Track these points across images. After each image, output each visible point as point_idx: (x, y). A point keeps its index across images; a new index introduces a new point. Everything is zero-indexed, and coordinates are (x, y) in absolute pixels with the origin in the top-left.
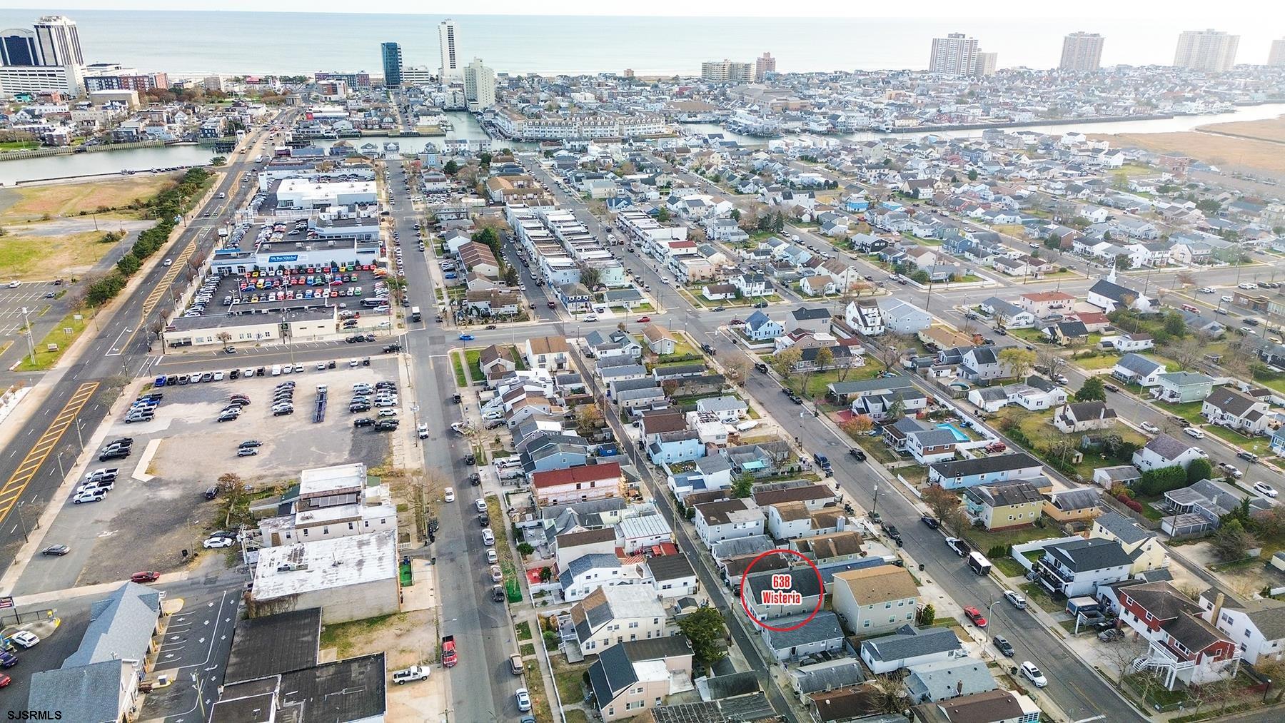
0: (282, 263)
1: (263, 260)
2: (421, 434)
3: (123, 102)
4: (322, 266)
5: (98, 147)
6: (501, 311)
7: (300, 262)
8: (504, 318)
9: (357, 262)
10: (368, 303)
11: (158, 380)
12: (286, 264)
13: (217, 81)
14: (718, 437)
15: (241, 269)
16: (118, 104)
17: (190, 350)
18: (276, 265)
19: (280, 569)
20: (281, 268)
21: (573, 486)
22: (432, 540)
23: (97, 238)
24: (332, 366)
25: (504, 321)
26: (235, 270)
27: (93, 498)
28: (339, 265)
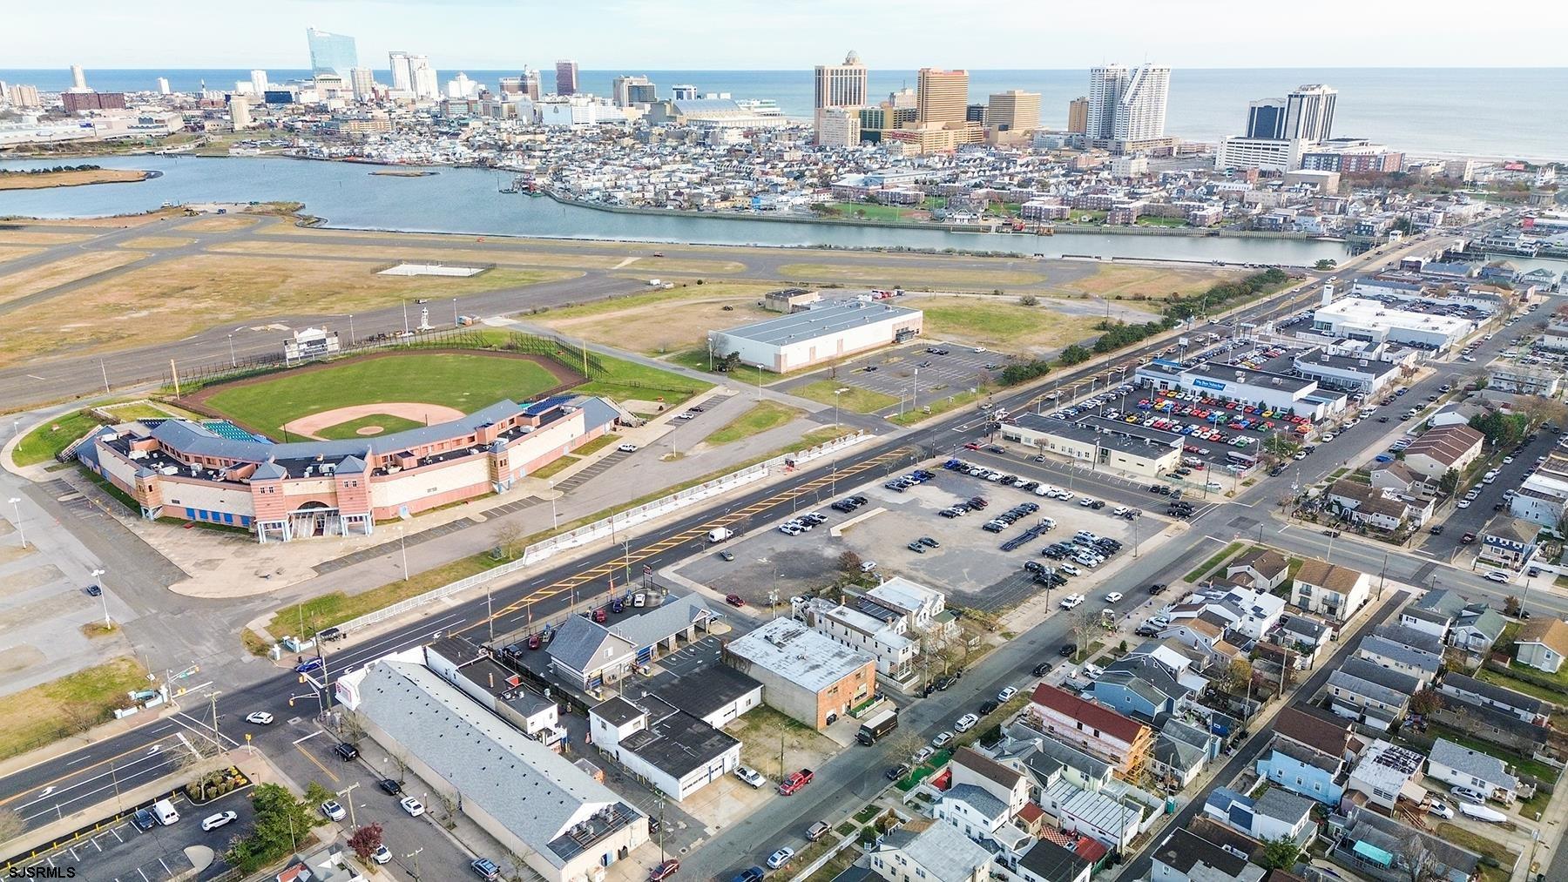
0: (1206, 389)
1: (1187, 380)
2: (1064, 603)
3: (1314, 185)
4: (1250, 404)
5: (1234, 233)
6: (1367, 519)
7: (1226, 393)
8: (1363, 528)
9: (1292, 410)
10: (1230, 457)
11: (950, 462)
12: (1210, 391)
13: (1462, 166)
14: (1377, 792)
15: (1164, 385)
16: (1308, 186)
17: (1014, 447)
18: (1198, 389)
19: (766, 637)
20: (1203, 394)
21: (1074, 723)
22: (925, 696)
23: (1095, 324)
24: (1095, 506)
25: (1363, 533)
26: (1157, 383)
27: (789, 531)
28: (1269, 407)
